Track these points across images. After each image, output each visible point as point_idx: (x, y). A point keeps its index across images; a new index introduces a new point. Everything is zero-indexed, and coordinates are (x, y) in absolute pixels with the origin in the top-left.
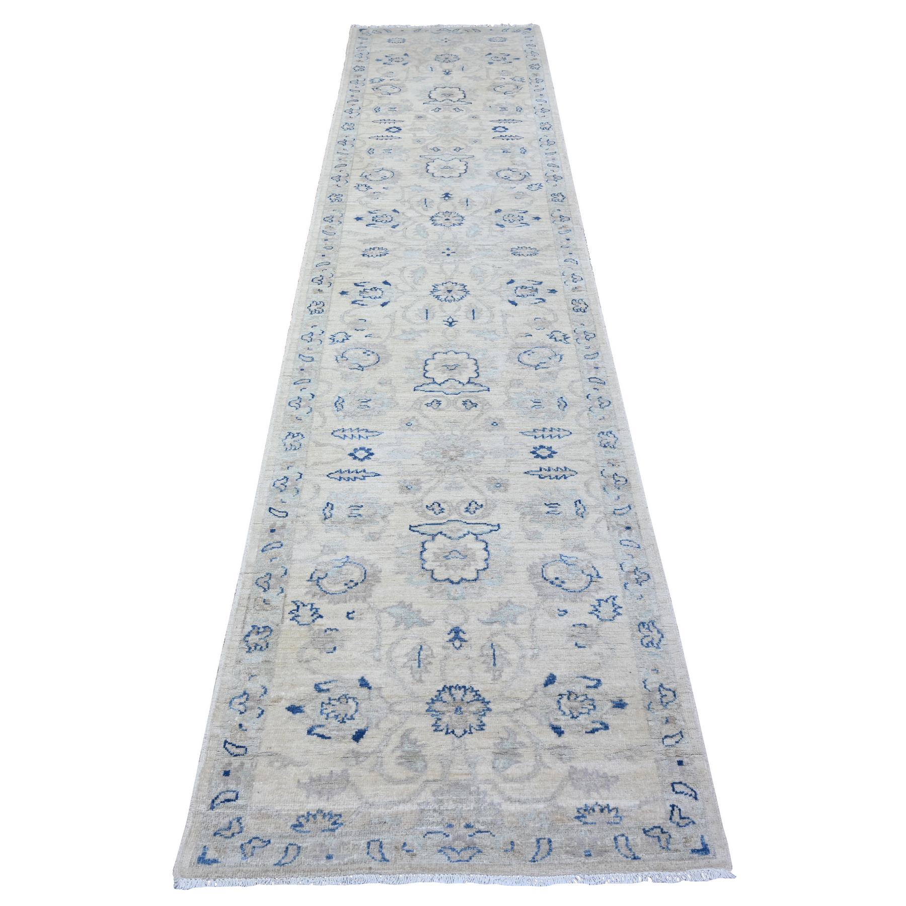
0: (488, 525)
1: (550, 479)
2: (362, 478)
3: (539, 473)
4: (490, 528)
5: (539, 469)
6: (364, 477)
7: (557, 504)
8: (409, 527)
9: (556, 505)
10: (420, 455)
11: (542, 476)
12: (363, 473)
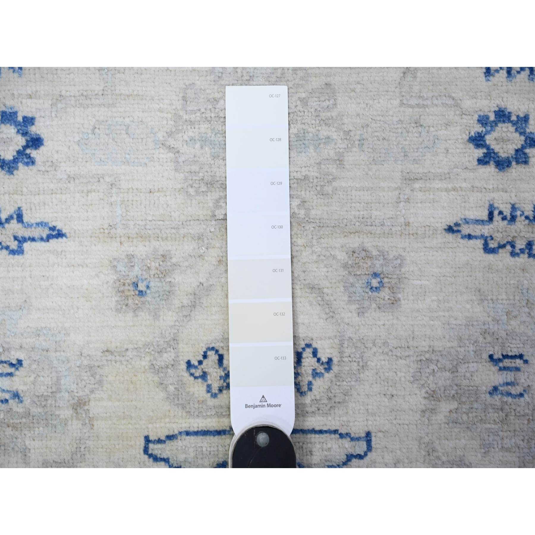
0: (341, 436)
1: (513, 254)
2: (14, 245)
3: (486, 230)
4: (347, 446)
5: (484, 215)
6: (20, 241)
7: (521, 357)
8: (142, 442)
9: (519, 362)
10: (170, 148)
11: (492, 245)
12: (14, 227)
